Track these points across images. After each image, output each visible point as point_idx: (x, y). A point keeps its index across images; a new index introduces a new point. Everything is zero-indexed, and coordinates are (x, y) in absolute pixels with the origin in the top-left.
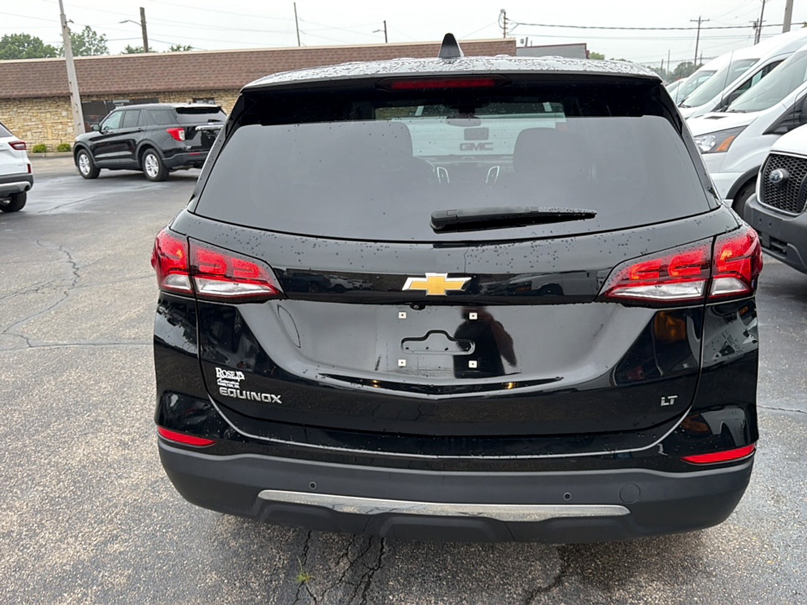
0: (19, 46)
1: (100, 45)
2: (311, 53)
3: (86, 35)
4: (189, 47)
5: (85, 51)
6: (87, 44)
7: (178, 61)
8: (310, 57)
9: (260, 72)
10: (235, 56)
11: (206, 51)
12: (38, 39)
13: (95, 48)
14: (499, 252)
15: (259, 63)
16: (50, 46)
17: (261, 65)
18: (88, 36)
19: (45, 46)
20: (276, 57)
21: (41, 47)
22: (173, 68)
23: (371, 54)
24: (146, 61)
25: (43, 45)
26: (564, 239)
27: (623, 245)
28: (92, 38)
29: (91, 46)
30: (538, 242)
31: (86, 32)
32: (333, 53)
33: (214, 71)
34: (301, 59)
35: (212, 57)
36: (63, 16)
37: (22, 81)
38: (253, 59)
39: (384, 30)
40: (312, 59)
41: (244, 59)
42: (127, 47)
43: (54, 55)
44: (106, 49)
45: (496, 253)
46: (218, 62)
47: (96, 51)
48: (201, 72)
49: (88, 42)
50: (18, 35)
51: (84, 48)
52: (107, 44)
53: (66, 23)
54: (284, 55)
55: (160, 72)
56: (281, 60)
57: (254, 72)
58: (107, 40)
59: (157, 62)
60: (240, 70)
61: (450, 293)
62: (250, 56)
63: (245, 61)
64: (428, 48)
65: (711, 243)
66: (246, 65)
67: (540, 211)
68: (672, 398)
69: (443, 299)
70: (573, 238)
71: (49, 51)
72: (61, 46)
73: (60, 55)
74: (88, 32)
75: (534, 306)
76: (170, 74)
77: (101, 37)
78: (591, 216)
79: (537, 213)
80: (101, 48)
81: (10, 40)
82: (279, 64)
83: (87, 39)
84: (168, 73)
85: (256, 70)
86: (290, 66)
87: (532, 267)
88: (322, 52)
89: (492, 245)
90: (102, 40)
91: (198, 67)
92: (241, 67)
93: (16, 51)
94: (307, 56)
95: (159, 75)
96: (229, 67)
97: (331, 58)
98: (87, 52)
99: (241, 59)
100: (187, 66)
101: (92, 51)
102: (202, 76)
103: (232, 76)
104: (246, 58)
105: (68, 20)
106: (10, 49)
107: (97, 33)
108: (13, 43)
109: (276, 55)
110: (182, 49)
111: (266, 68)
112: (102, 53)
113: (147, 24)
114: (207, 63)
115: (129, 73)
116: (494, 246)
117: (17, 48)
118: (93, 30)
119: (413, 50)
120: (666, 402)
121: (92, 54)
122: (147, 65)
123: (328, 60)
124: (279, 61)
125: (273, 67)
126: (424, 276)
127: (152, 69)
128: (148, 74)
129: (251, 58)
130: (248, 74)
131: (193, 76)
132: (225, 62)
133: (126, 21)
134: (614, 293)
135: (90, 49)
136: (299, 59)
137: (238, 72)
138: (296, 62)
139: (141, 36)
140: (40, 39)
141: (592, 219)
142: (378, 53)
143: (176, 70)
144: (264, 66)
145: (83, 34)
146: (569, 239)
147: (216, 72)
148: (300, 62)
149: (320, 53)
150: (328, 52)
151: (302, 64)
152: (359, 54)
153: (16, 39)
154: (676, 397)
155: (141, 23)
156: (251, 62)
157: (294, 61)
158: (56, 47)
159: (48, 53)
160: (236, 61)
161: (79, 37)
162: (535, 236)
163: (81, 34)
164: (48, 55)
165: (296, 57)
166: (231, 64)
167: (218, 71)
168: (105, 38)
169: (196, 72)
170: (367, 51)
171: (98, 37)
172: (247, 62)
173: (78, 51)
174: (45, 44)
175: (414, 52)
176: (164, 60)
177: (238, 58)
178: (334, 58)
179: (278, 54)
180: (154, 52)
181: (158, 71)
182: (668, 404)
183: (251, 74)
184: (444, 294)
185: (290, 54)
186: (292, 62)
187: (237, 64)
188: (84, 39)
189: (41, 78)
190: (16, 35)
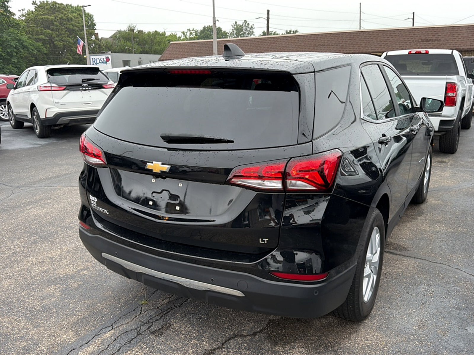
0: (210, 32)
1: (250, 31)
2: (353, 34)
3: (244, 25)
4: (296, 31)
5: (243, 34)
6: (244, 30)
7: (277, 40)
8: (352, 36)
9: (321, 46)
10: (309, 37)
11: (303, 33)
12: (220, 28)
13: (247, 32)
14: (185, 155)
15: (322, 41)
16: (225, 31)
17: (323, 41)
18: (245, 25)
19: (223, 31)
20: (332, 37)
21: (221, 32)
22: (274, 45)
23: (390, 34)
24: (261, 40)
25: (222, 31)
26: (214, 152)
27: (240, 158)
28: (247, 26)
29: (246, 31)
30: (202, 152)
31: (244, 23)
32: (366, 34)
33: (296, 46)
34: (346, 38)
35: (296, 38)
36: (214, 18)
37: (199, 52)
38: (319, 38)
39: (412, 18)
40: (353, 37)
41: (313, 39)
42: (263, 31)
43: (226, 37)
44: (253, 32)
45: (183, 155)
46: (298, 40)
47: (248, 34)
48: (289, 46)
49: (245, 29)
50: (211, 26)
51: (242, 32)
52: (254, 30)
53: (215, 21)
54: (337, 36)
55: (267, 47)
56: (335, 38)
57: (318, 46)
58: (254, 28)
59: (266, 41)
60: (310, 45)
61: (163, 172)
62: (317, 36)
63: (314, 39)
64: (429, 30)
65: (287, 161)
66: (314, 42)
67: (205, 137)
68: (266, 240)
69: (159, 174)
70: (218, 152)
71: (224, 34)
72: (231, 31)
73: (230, 36)
74: (245, 23)
75: (206, 183)
76: (272, 48)
77: (251, 26)
78: (232, 142)
79: (203, 138)
80: (251, 32)
81: (206, 28)
82: (333, 41)
83: (244, 28)
84: (271, 47)
85: (319, 44)
86: (340, 42)
87: (196, 164)
88: (360, 33)
89: (183, 151)
90: (252, 27)
91: (287, 44)
92: (311, 43)
93: (208, 34)
94: (350, 36)
95: (266, 48)
96: (304, 43)
97: (365, 37)
98: (243, 35)
99: (312, 39)
100: (281, 43)
101: (246, 34)
102: (289, 49)
103: (305, 49)
104: (314, 38)
105: (216, 20)
106: (206, 33)
107: (250, 24)
108: (208, 31)
109: (332, 36)
110: (292, 32)
111: (325, 43)
112: (251, 35)
113: (270, 19)
114: (293, 41)
115: (252, 47)
116: (183, 152)
117: (209, 33)
118: (248, 22)
119: (419, 31)
120: (262, 241)
121: (246, 35)
122: (261, 43)
123: (363, 38)
124: (333, 39)
125: (329, 43)
126: (152, 163)
127: (263, 45)
128: (261, 48)
129: (317, 38)
130: (314, 47)
131: (284, 49)
132: (303, 40)
133: (259, 18)
134: (232, 181)
135: (245, 33)
136: (345, 38)
137: (309, 46)
138: (343, 40)
139: (266, 26)
140: (221, 28)
141: (233, 143)
142: (395, 33)
143: (276, 45)
144: (324, 42)
145: (243, 24)
146: (216, 152)
147: (297, 46)
148: (345, 40)
149: (358, 34)
150: (364, 33)
151: (346, 40)
152: (383, 34)
153: (209, 28)
154: (267, 239)
155: (266, 19)
156: (317, 40)
157: (342, 39)
158: (229, 32)
159: (224, 35)
160: (308, 40)
161: (240, 26)
162: (203, 149)
163: (241, 25)
164: (224, 37)
165: (344, 37)
166: (306, 42)
167: (298, 46)
168: (253, 27)
169: (286, 46)
170: (388, 33)
171: (250, 26)
172: (315, 40)
173: (239, 34)
174: (223, 30)
175: (419, 32)
176: (270, 40)
177: (310, 38)
178: (367, 37)
179: (333, 35)
180: (277, 34)
181: (266, 46)
182: (263, 242)
183: (316, 47)
184: (159, 172)
185: (340, 35)
186: (341, 40)
187: (309, 42)
188: (243, 27)
189: (209, 50)
190: (210, 26)
